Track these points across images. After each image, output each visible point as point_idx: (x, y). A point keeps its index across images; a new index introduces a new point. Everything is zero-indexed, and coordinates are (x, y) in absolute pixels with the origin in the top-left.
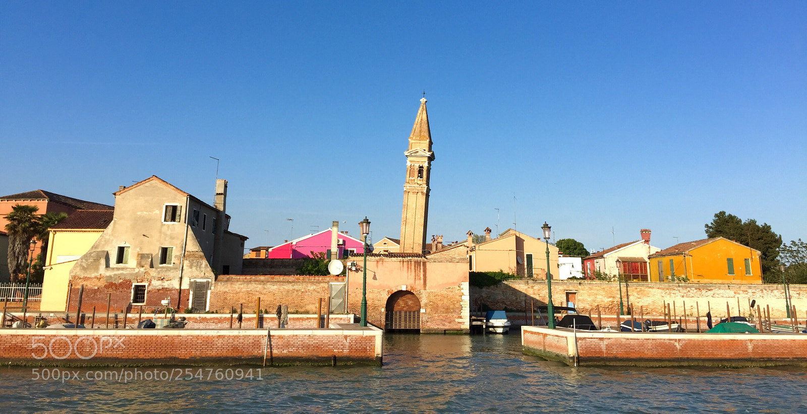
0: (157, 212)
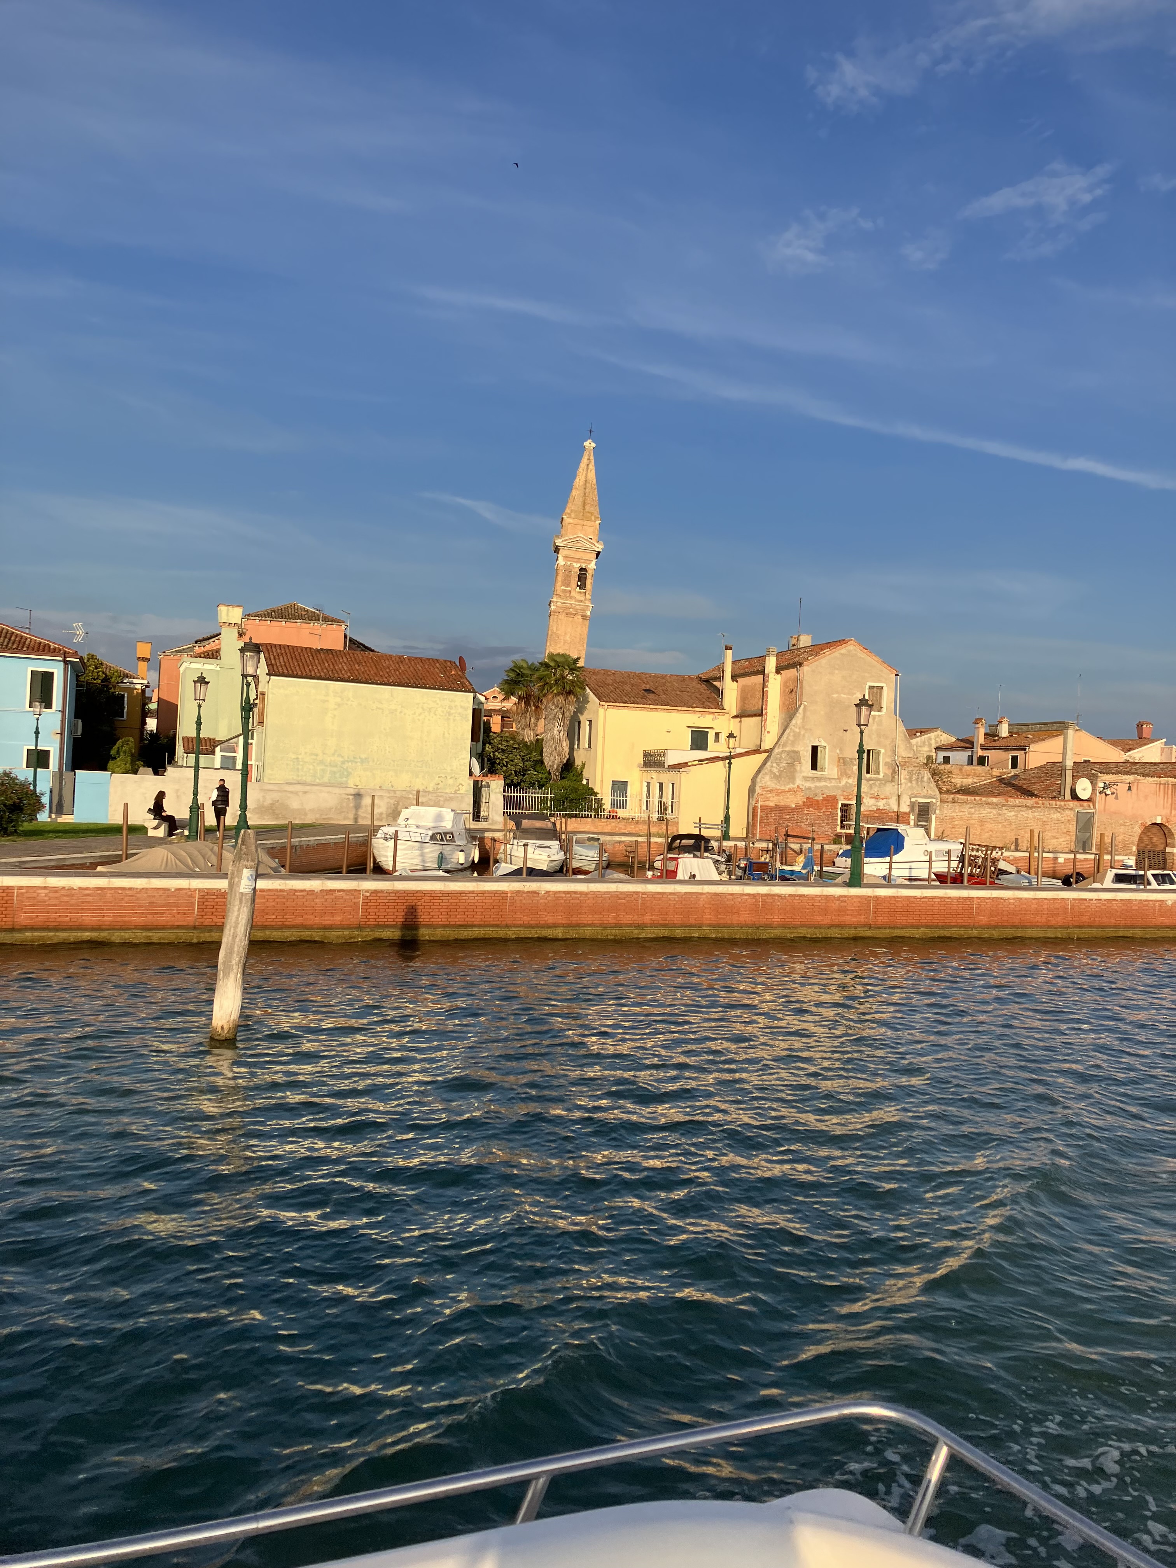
0: (859, 695)
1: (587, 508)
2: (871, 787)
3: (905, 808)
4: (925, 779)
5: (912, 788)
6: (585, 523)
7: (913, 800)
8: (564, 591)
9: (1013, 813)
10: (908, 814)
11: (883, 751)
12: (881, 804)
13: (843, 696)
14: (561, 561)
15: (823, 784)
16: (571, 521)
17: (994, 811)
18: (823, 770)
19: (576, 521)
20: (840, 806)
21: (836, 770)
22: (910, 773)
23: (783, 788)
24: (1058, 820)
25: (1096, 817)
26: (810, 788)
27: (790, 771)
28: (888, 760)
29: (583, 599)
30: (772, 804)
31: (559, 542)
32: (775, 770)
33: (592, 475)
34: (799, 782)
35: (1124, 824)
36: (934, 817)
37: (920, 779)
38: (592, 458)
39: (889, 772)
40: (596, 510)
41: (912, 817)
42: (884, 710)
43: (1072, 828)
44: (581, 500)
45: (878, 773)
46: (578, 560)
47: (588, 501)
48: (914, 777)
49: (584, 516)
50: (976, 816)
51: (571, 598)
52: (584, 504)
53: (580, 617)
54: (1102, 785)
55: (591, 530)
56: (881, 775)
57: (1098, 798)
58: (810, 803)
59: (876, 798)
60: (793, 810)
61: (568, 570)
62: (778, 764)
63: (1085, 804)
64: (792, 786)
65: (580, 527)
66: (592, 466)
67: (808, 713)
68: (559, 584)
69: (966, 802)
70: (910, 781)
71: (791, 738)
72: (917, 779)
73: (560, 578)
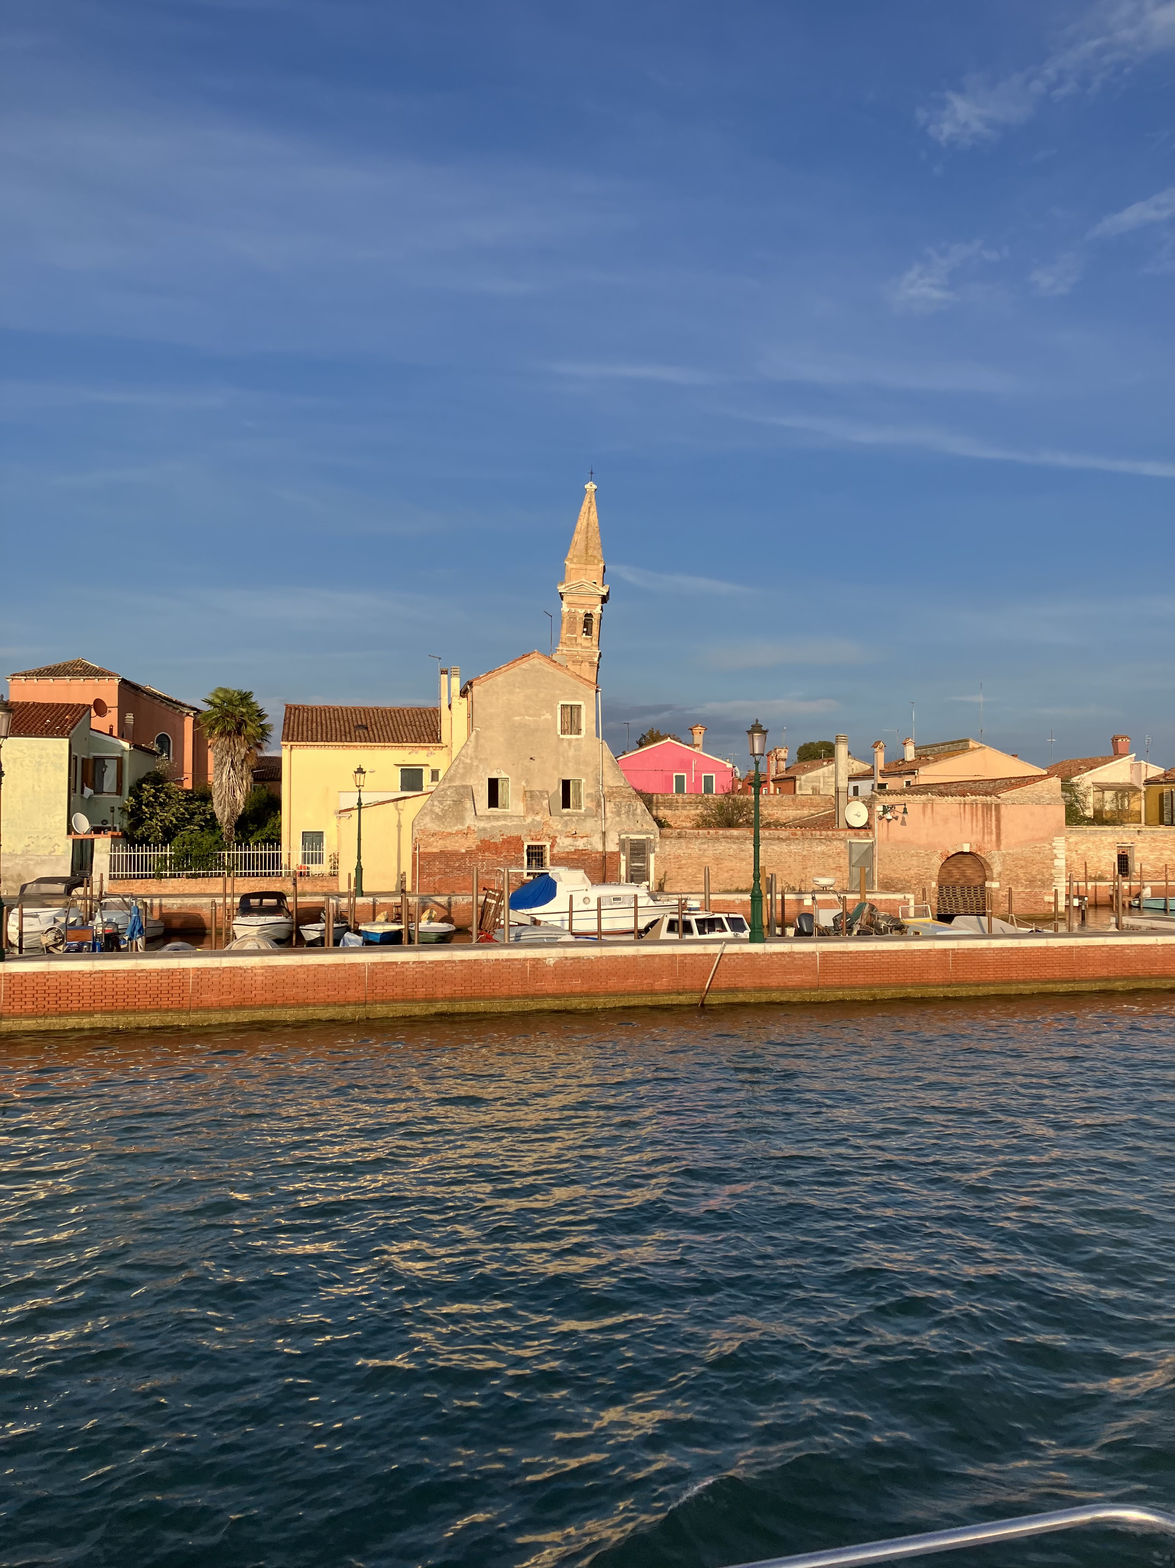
0: (548, 716)
1: (590, 552)
2: (566, 824)
3: (612, 847)
6: (589, 567)
7: (623, 837)
8: (570, 639)
10: (617, 854)
11: (584, 781)
12: (581, 844)
13: (527, 718)
14: (565, 608)
15: (504, 823)
18: (504, 806)
20: (526, 848)
21: (522, 804)
22: (618, 806)
23: (449, 830)
24: (823, 853)
25: (876, 847)
26: (484, 829)
27: (456, 809)
28: (590, 791)
29: (589, 645)
30: (435, 850)
31: (561, 589)
32: (437, 810)
33: (594, 517)
34: (470, 821)
35: (917, 855)
36: (652, 856)
37: (631, 813)
38: (593, 500)
39: (592, 805)
40: (598, 553)
41: (623, 857)
42: (583, 732)
43: (844, 862)
44: (583, 544)
45: (580, 807)
46: (582, 605)
47: (591, 544)
48: (623, 810)
49: (588, 560)
50: (710, 853)
51: (577, 645)
52: (587, 549)
53: (587, 664)
54: (880, 808)
55: (594, 574)
56: (582, 811)
57: (876, 823)
58: (486, 846)
59: (574, 836)
60: (464, 855)
61: (572, 616)
62: (440, 802)
63: (862, 832)
64: (460, 827)
65: (583, 572)
66: (594, 509)
67: (482, 741)
68: (564, 631)
69: (697, 837)
70: (618, 814)
71: (461, 771)
72: (628, 812)
73: (565, 626)
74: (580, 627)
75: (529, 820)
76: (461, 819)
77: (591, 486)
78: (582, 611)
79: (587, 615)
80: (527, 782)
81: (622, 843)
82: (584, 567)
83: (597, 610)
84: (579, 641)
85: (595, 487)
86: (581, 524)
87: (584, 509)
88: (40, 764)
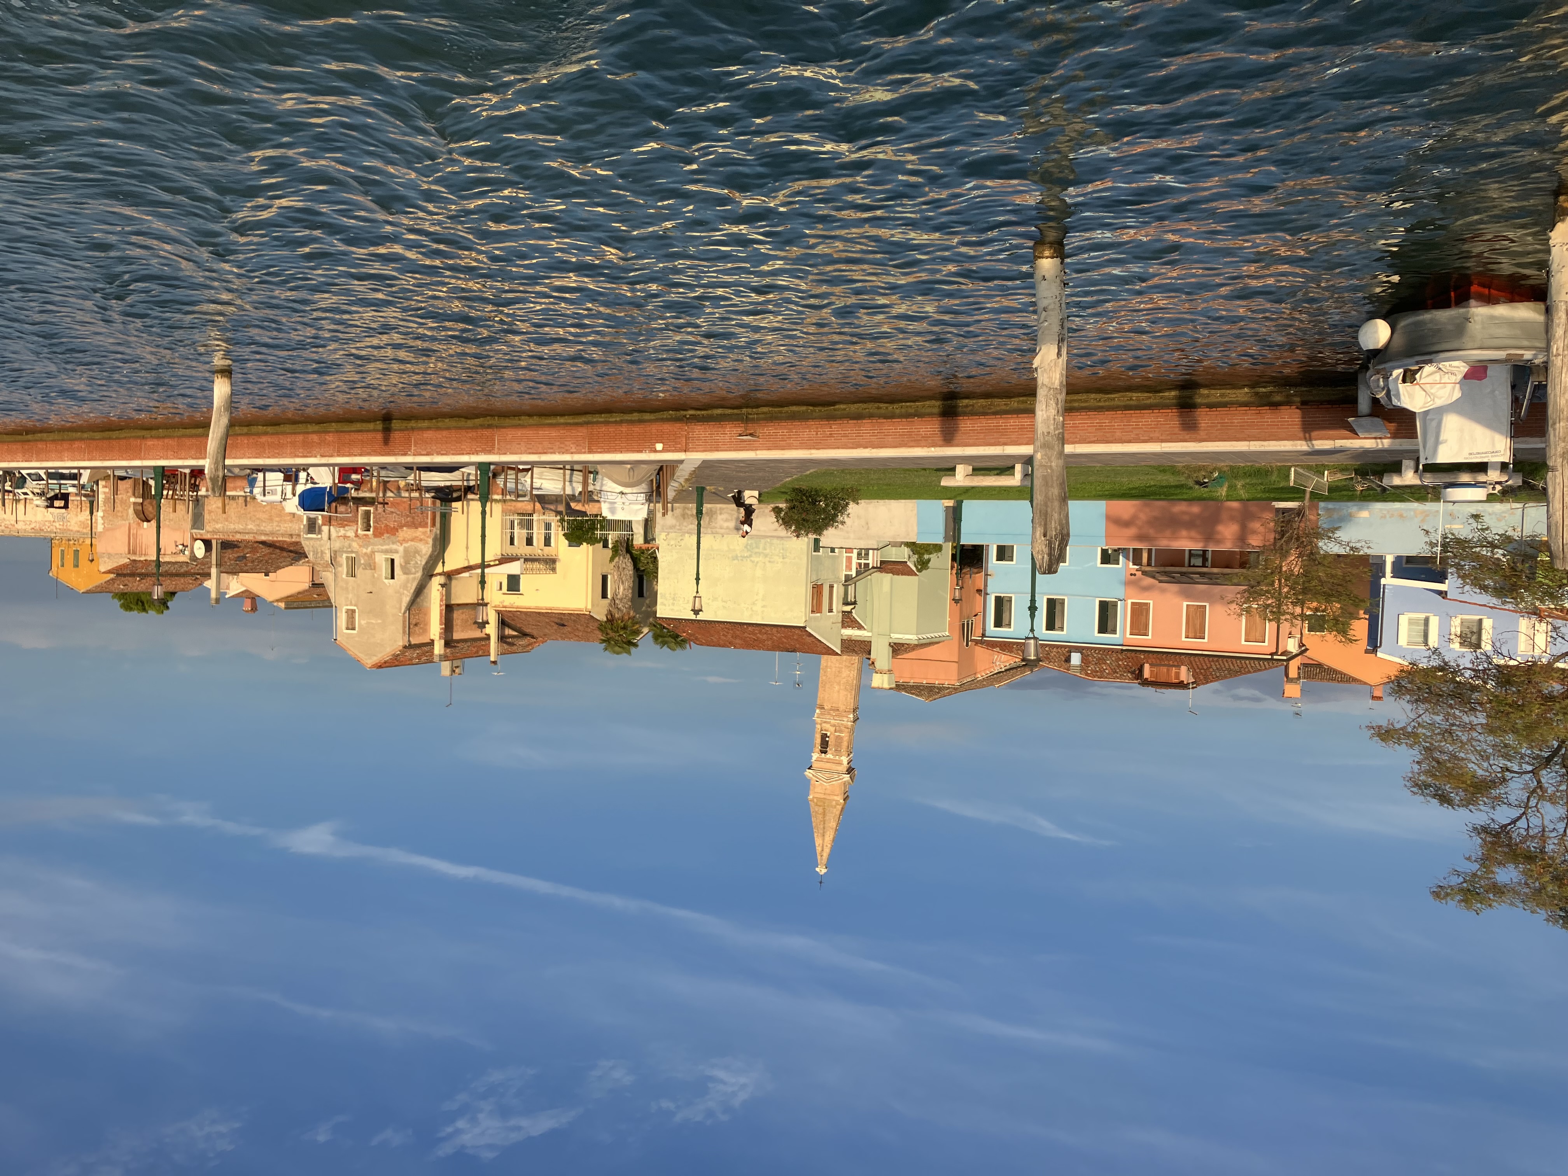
0: (363, 622)
1: (821, 810)
2: (350, 546)
3: (325, 529)
4: (311, 554)
5: (321, 546)
6: (822, 796)
7: (319, 536)
8: (841, 732)
9: (249, 527)
10: (324, 524)
11: (344, 576)
12: (342, 532)
13: (374, 621)
14: (845, 760)
15: (384, 547)
16: (836, 798)
17: (262, 528)
18: (387, 559)
19: (832, 797)
20: (371, 529)
21: (377, 560)
22: (322, 558)
23: (413, 543)
24: (217, 523)
25: (189, 526)
26: (393, 543)
27: (408, 556)
28: (340, 569)
29: (824, 725)
30: (420, 529)
31: (847, 777)
32: (418, 558)
33: (818, 841)
34: (401, 549)
35: (170, 520)
36: (305, 522)
37: (315, 553)
38: (819, 857)
39: (339, 559)
40: (813, 808)
41: (320, 522)
42: (344, 611)
43: (207, 516)
44: (827, 818)
45: (347, 558)
46: (828, 761)
47: (820, 817)
48: (319, 555)
49: (822, 802)
50: (275, 524)
51: (834, 726)
52: (824, 814)
53: (826, 708)
54: (186, 553)
55: (818, 790)
56: (344, 556)
57: (188, 542)
58: (393, 531)
59: (345, 537)
60: (405, 525)
61: (838, 752)
62: (417, 563)
63: (199, 537)
64: (406, 545)
65: (828, 792)
66: (819, 849)
67: (398, 606)
68: (846, 739)
69: (283, 535)
70: (322, 552)
71: (409, 585)
72: (317, 553)
73: (845, 744)
74: (831, 741)
75: (369, 549)
76: (406, 551)
77: (821, 870)
78: (829, 756)
79: (825, 752)
80: (374, 576)
81: (320, 532)
82: (828, 797)
83: (815, 756)
84: (832, 729)
85: (817, 869)
86: (829, 836)
87: (827, 851)
88: (674, 599)
